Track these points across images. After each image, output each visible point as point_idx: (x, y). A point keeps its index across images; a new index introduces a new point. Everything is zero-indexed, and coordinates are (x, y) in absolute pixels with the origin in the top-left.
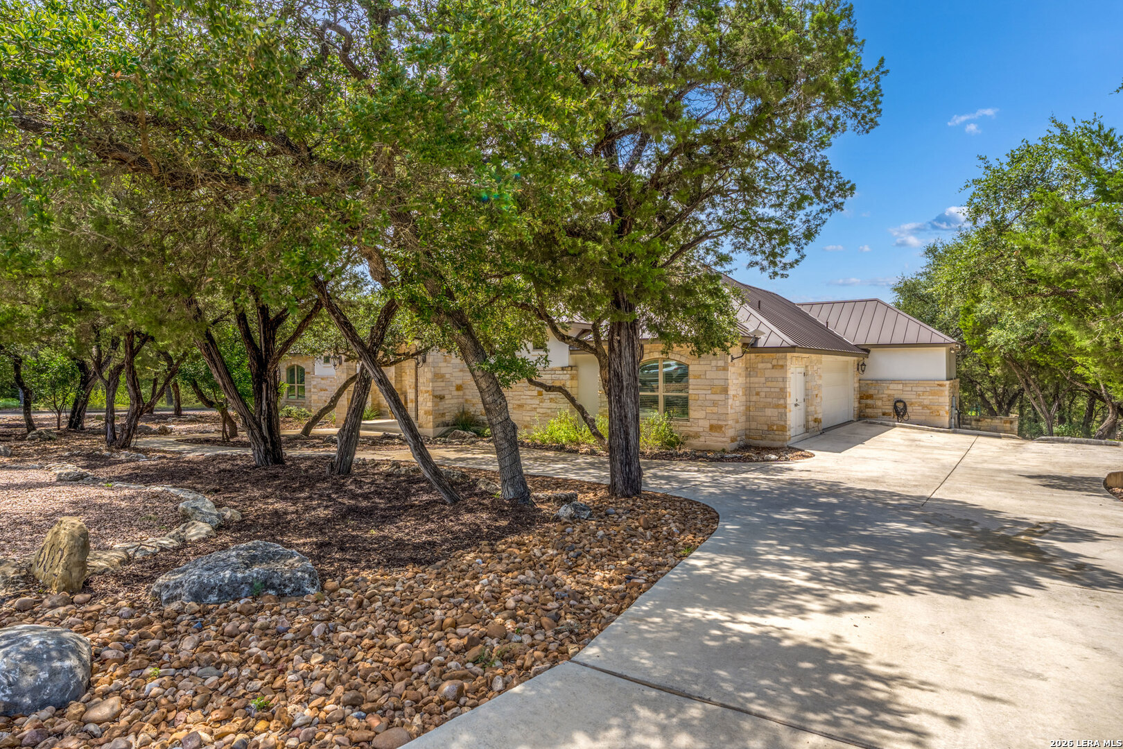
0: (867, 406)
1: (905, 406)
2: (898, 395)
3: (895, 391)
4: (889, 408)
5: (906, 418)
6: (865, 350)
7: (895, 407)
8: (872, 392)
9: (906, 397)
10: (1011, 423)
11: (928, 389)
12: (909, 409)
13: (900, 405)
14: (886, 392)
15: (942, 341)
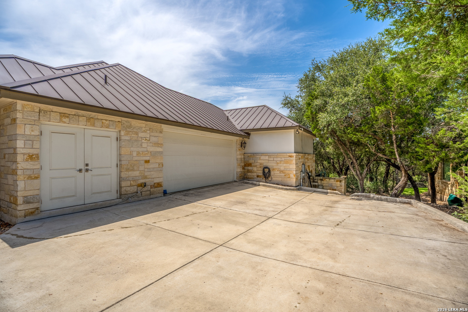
0: (249, 171)
1: (269, 171)
2: (266, 164)
3: (264, 161)
4: (260, 173)
5: (270, 179)
6: (247, 134)
7: (264, 172)
8: (251, 161)
9: (270, 165)
10: (340, 181)
11: (283, 159)
12: (272, 173)
13: (266, 170)
14: (259, 161)
15: (290, 125)
